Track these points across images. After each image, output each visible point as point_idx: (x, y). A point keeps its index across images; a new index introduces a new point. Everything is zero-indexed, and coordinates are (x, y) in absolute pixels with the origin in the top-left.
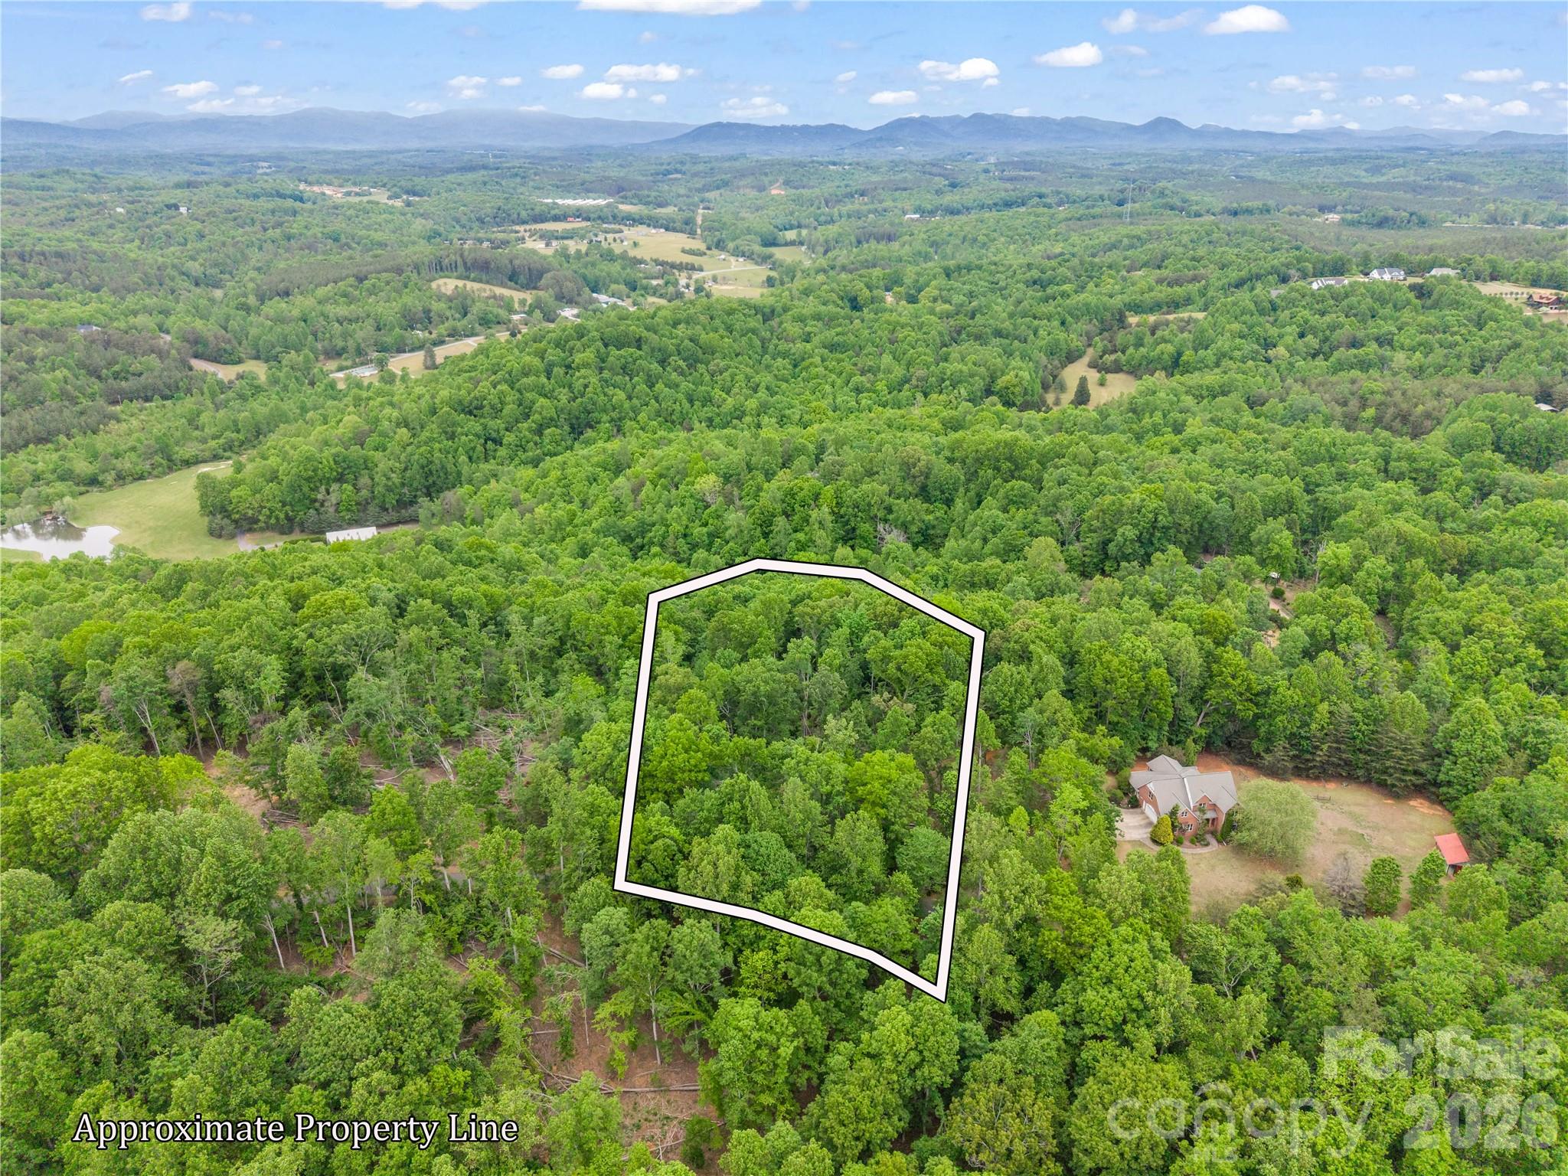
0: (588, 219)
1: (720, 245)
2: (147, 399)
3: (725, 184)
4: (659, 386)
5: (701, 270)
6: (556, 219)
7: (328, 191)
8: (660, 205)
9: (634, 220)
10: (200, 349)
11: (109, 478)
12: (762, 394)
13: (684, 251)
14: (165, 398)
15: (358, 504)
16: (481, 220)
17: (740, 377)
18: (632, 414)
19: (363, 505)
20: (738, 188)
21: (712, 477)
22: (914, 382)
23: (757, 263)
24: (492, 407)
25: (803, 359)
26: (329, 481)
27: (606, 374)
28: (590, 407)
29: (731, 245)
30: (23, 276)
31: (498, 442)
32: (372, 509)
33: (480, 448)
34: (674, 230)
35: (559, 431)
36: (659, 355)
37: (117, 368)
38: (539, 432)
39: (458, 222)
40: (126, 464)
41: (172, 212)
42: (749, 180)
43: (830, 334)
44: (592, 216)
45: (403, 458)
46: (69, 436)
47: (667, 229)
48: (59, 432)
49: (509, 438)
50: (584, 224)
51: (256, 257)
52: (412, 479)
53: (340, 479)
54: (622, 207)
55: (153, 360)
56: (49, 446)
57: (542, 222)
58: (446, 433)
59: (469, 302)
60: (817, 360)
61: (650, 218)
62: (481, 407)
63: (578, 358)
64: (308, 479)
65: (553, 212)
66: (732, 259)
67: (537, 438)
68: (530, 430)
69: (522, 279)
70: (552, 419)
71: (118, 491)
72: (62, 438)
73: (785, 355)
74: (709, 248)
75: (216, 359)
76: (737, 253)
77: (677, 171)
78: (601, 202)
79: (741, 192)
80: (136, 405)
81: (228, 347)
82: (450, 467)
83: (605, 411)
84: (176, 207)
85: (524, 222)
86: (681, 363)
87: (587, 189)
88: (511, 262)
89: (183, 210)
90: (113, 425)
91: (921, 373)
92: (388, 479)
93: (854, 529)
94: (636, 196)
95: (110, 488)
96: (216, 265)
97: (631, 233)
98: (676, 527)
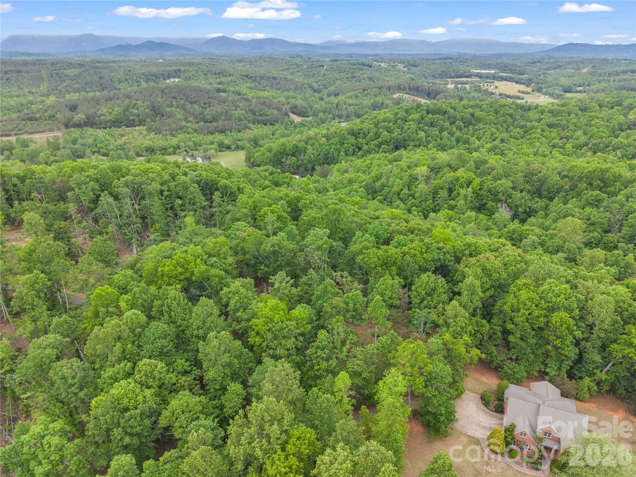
0: (481, 77)
1: (539, 90)
2: (265, 125)
3: (559, 67)
4: (445, 133)
5: (523, 99)
6: (467, 77)
7: (383, 65)
8: (521, 74)
9: (502, 79)
10: (295, 110)
11: (233, 147)
12: (497, 142)
13: (519, 91)
14: (271, 124)
15: (297, 166)
16: (434, 76)
17: (489, 133)
18: (425, 144)
19: (298, 167)
20: (566, 69)
21: (425, 168)
22: (590, 146)
23: (555, 99)
24: (364, 134)
25: (531, 130)
26: (287, 154)
27: (422, 125)
28: (407, 138)
29: (544, 90)
30: (259, 84)
31: (360, 149)
32: (302, 169)
33: (351, 150)
34: (520, 83)
35: (388, 147)
36: (452, 120)
37: (262, 112)
38: (379, 146)
39: (424, 76)
40: (240, 143)
41: (321, 68)
42: (574, 65)
43: (553, 120)
44: (483, 76)
45: (319, 150)
46: (231, 132)
47: (517, 83)
48: (228, 130)
49: (365, 147)
50: (479, 79)
51: (338, 83)
52: (320, 159)
53: (293, 155)
54: (501, 74)
55: (275, 112)
56: (224, 134)
57: (460, 78)
58: (340, 142)
59: (401, 101)
60: (539, 130)
61: (511, 78)
62: (359, 134)
63: (412, 116)
64: (282, 153)
65: (466, 74)
66: (543, 96)
67: (377, 149)
68: (374, 145)
69: (432, 96)
70: (386, 141)
71: (235, 152)
72: (228, 132)
73: (522, 127)
74: (533, 91)
75: (299, 115)
76: (545, 94)
77: (539, 62)
78: (493, 72)
79: (566, 70)
80: (259, 126)
81: (304, 110)
82: (336, 156)
83: (413, 141)
84: (323, 66)
85: (453, 78)
86: (461, 124)
87: (489, 67)
88: (429, 88)
89: (325, 67)
90: (247, 130)
91: (595, 141)
92: (310, 157)
93: (485, 204)
94: (510, 69)
95: (233, 151)
96: (323, 85)
97: (496, 83)
98: (395, 189)
